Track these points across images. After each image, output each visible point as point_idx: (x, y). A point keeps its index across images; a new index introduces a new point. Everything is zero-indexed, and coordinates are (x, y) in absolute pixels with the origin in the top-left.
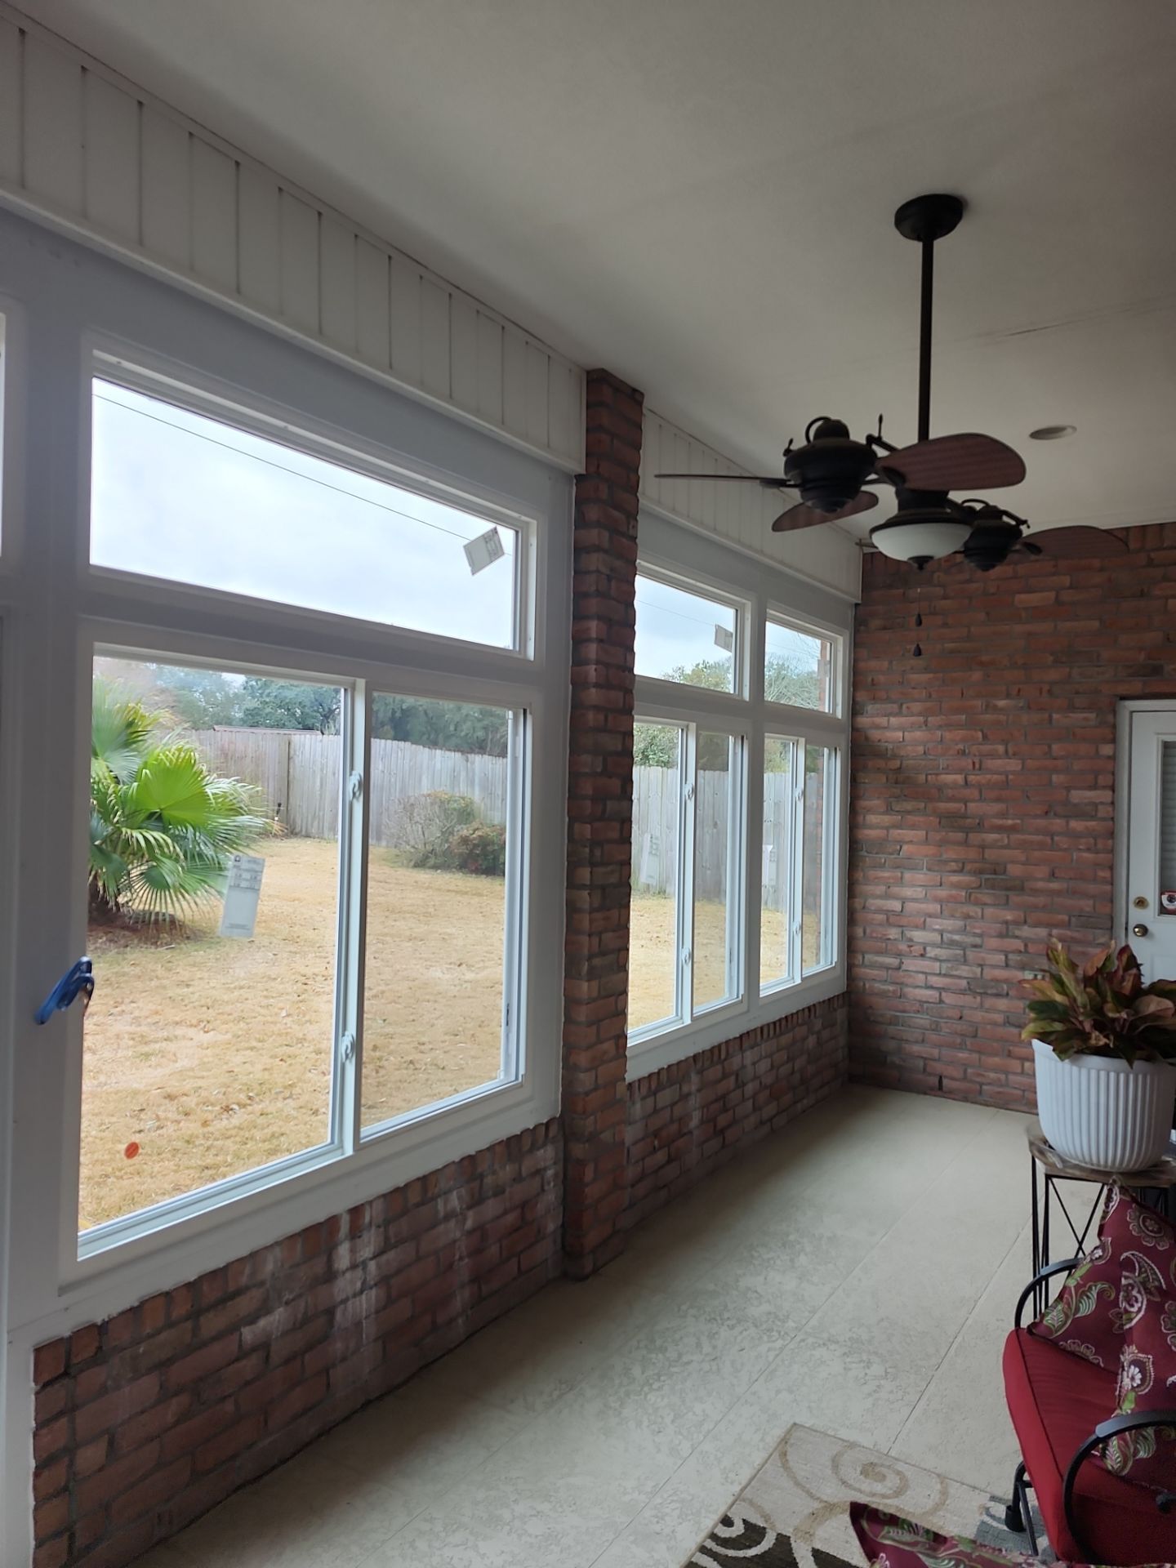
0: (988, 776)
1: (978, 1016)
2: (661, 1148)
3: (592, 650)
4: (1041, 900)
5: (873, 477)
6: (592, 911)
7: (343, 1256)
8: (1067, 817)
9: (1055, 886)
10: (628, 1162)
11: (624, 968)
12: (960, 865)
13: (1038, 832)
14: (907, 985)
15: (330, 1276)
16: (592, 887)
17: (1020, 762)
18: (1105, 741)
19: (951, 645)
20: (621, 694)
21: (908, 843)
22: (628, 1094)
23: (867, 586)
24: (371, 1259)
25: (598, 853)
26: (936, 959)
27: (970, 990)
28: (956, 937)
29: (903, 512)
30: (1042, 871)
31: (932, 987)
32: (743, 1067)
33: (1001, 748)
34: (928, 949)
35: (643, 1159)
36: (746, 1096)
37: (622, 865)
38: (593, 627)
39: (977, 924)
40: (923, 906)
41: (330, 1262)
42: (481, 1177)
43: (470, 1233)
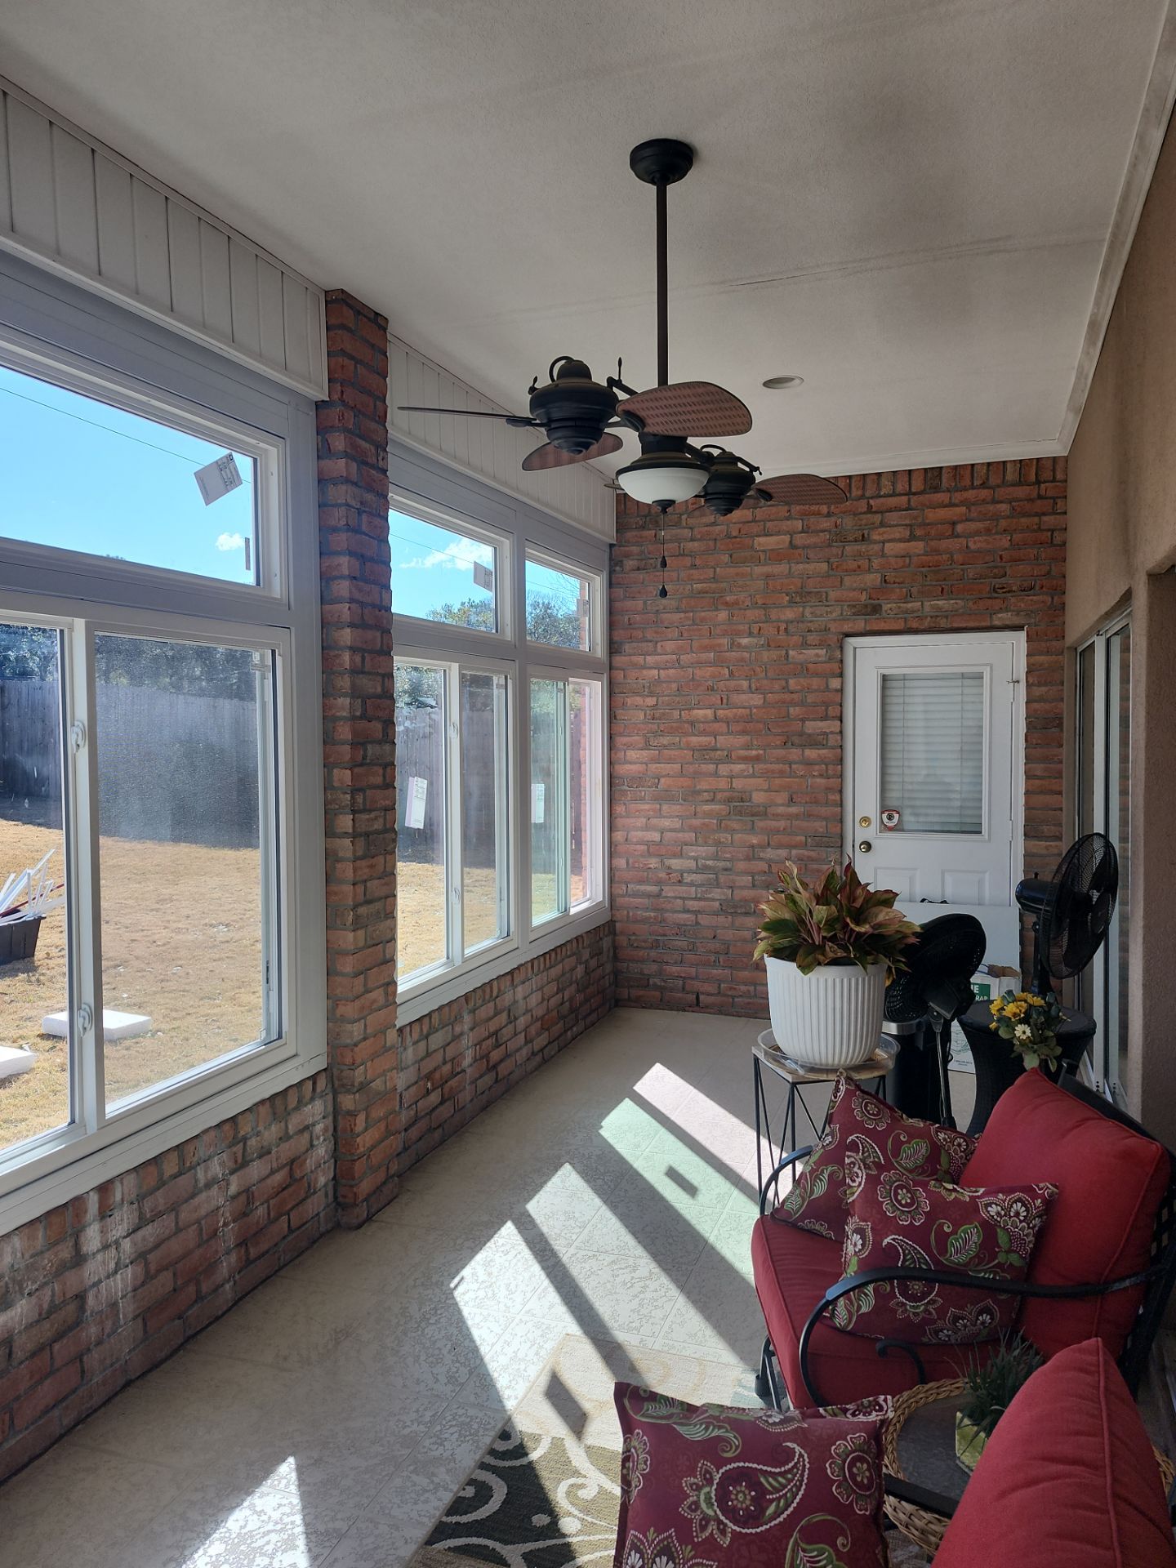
0: (734, 710)
1: (729, 935)
2: (434, 1089)
3: (343, 588)
4: (782, 824)
5: (615, 419)
6: (356, 859)
7: (92, 1238)
8: (803, 746)
9: (793, 810)
10: (401, 1107)
11: (390, 915)
12: (712, 794)
13: (779, 761)
14: (667, 911)
15: (79, 1259)
16: (355, 835)
17: (761, 696)
18: (834, 676)
19: (699, 586)
20: (378, 634)
21: (663, 777)
22: (400, 1039)
23: (621, 528)
24: (125, 1237)
25: (360, 799)
26: (691, 884)
27: (722, 911)
28: (710, 863)
29: (645, 456)
30: (782, 797)
31: (688, 911)
32: (515, 1002)
33: (745, 684)
34: (685, 875)
35: (416, 1103)
36: (518, 1030)
37: (386, 810)
38: (344, 563)
39: (727, 849)
40: (680, 835)
41: (77, 1246)
42: (245, 1140)
43: (234, 1198)
